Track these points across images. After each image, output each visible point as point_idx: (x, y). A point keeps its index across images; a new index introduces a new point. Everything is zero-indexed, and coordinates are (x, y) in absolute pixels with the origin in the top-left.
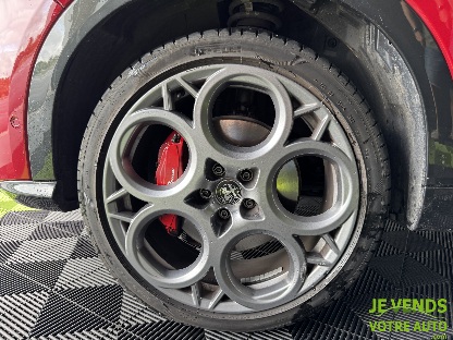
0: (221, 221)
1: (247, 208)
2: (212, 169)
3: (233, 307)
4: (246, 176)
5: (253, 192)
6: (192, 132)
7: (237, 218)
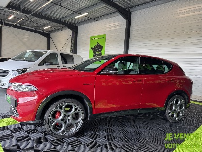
0: (65, 123)
1: (69, 120)
2: (65, 116)
3: (67, 134)
4: (69, 116)
5: (69, 118)
6: (62, 111)
7: (68, 122)
